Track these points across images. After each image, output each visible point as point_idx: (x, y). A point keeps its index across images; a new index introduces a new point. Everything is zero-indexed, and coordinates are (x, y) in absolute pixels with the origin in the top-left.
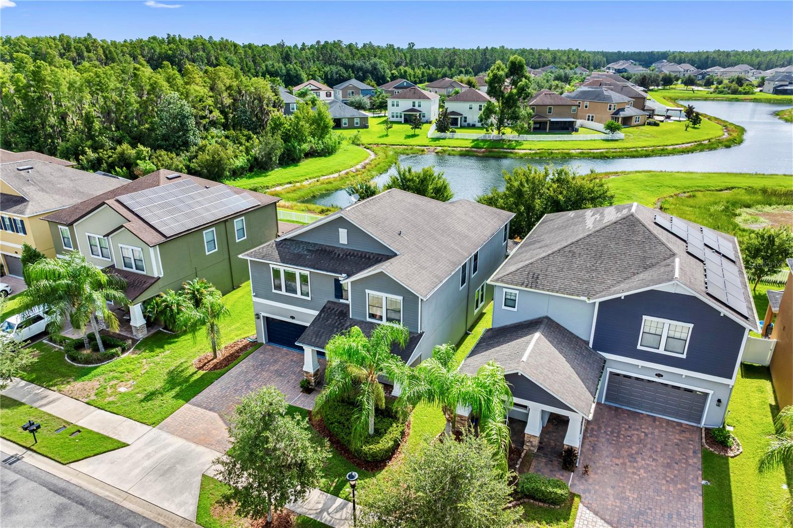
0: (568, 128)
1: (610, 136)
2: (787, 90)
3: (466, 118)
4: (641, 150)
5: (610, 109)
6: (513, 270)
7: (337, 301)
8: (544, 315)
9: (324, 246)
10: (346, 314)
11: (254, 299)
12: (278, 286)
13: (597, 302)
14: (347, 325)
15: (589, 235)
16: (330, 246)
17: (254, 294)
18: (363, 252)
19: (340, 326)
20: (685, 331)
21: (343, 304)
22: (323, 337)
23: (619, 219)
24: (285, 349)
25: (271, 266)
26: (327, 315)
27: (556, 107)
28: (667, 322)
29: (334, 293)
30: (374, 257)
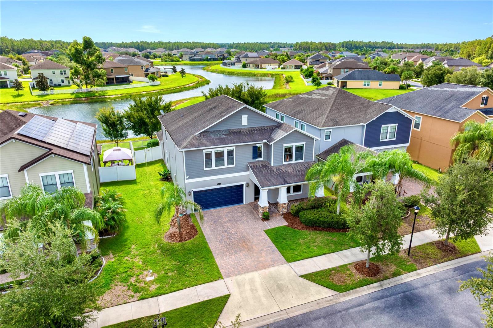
0: (125, 81)
1: (153, 83)
2: (195, 59)
3: (51, 80)
4: (176, 89)
5: (142, 69)
6: (324, 121)
7: (254, 161)
8: (343, 139)
9: (232, 130)
10: (266, 166)
11: (187, 181)
12: (209, 164)
13: (365, 125)
14: (275, 170)
15: (335, 100)
16: (235, 129)
17: (187, 177)
18: (258, 127)
19: (272, 172)
20: (395, 128)
21: (258, 161)
22: (272, 180)
23: (337, 91)
24: (212, 210)
25: (204, 151)
26: (257, 169)
27: (115, 69)
28: (389, 126)
29: (252, 156)
30: (267, 128)
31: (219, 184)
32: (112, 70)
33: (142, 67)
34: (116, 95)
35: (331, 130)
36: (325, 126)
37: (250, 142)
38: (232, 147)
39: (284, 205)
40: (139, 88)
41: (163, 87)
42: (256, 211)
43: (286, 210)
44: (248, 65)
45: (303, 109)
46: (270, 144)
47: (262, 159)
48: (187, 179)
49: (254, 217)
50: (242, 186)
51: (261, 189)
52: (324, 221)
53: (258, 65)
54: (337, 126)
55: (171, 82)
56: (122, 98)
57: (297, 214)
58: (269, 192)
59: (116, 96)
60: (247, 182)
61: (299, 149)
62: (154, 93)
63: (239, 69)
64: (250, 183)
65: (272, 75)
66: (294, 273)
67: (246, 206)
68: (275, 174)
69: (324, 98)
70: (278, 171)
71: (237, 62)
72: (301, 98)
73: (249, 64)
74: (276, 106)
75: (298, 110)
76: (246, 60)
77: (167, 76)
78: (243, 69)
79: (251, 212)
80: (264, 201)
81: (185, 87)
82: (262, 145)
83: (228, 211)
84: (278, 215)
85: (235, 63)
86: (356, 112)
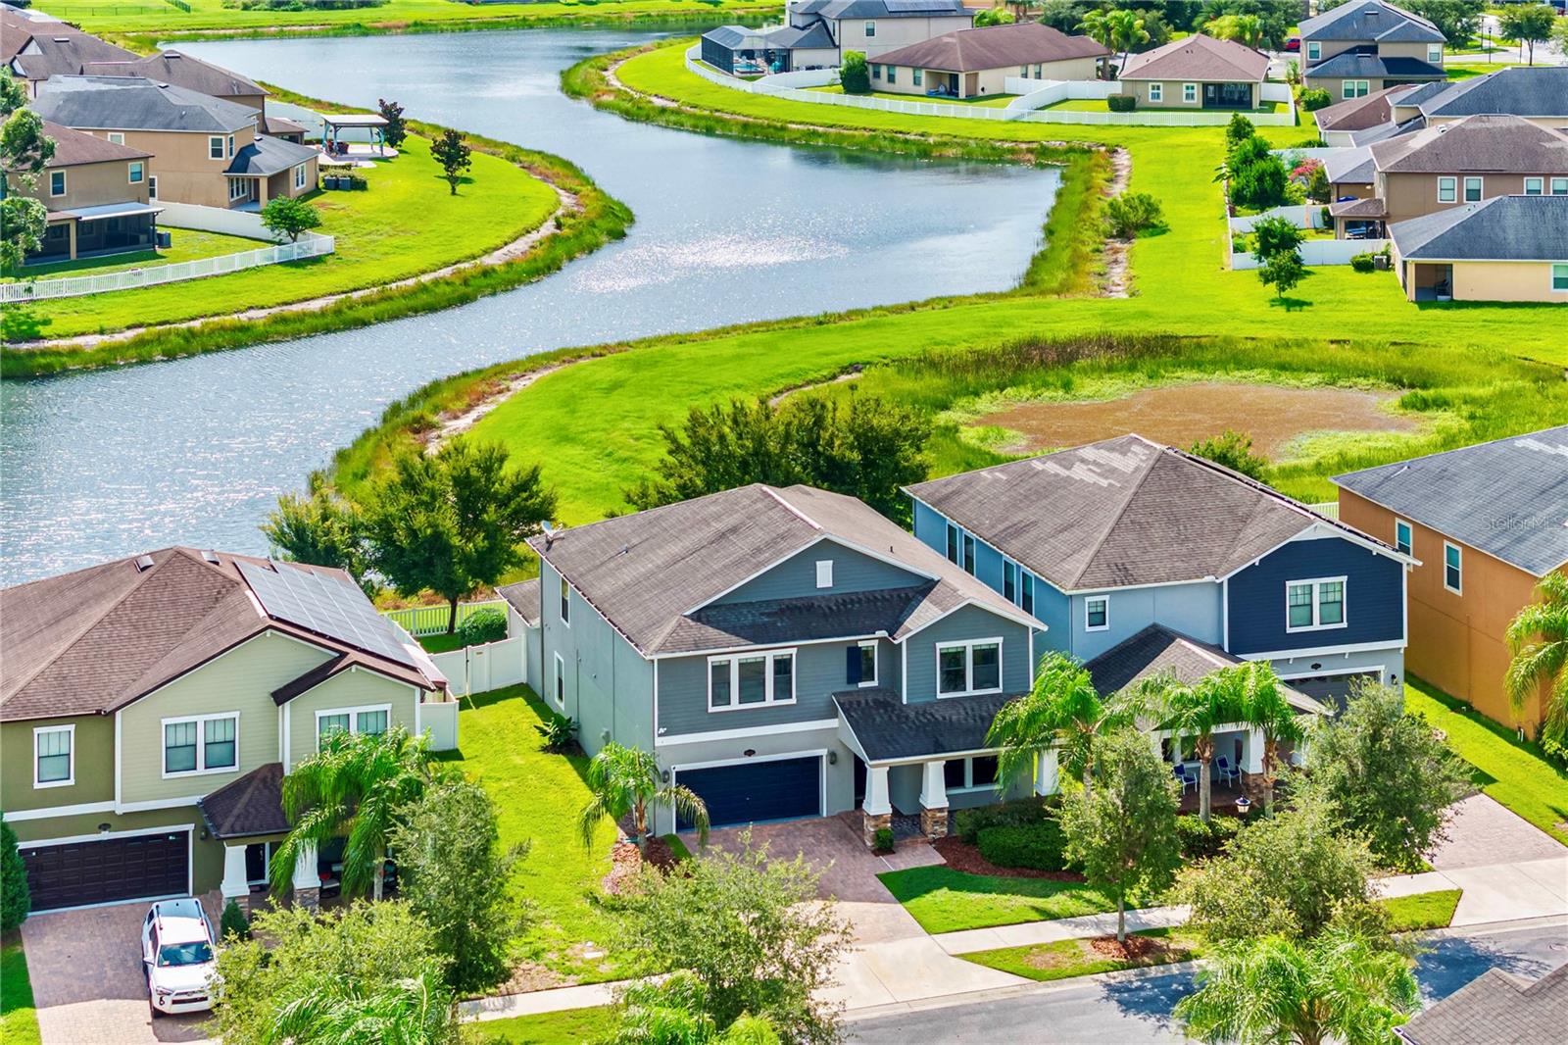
0: (137, 240)
1: (295, 248)
5: (217, 153)
6: (1083, 567)
7: (851, 688)
8: (1151, 623)
9: (787, 603)
10: (886, 700)
11: (659, 742)
12: (722, 697)
13: (1225, 579)
14: (912, 715)
15: (1136, 494)
16: (796, 599)
17: (662, 730)
18: (863, 593)
19: (904, 720)
20: (1338, 588)
21: (865, 690)
22: (902, 742)
23: (1151, 462)
24: (726, 828)
25: (710, 659)
26: (860, 713)
27: (71, 169)
28: (1316, 583)
29: (845, 675)
30: (892, 596)
31: (750, 753)
32: (58, 178)
33: (217, 142)
34: (102, 332)
35: (1106, 598)
36: (1085, 586)
37: (838, 636)
38: (789, 650)
39: (938, 815)
40: (222, 284)
41: (355, 272)
42: (859, 833)
43: (945, 829)
44: (884, 70)
45: (1033, 519)
46: (896, 642)
47: (875, 683)
48: (660, 735)
49: (850, 846)
50: (816, 760)
51: (869, 763)
52: (1043, 851)
53: (954, 78)
54: (1123, 584)
55: (397, 232)
56: (144, 351)
57: (971, 839)
58: (893, 773)
59: (106, 338)
60: (832, 749)
61: (985, 657)
62: (313, 315)
63: (818, 96)
64: (840, 752)
65: (1043, 156)
66: (939, 950)
67: (828, 821)
68: (910, 724)
69: (1104, 483)
70: (921, 718)
71: (804, 45)
72: (1037, 473)
73: (891, 66)
74: (947, 498)
75: (1016, 520)
76: (870, 32)
77: (358, 185)
78: (850, 100)
79: (843, 837)
80: (878, 802)
81: (486, 273)
82: (875, 643)
83: (774, 833)
84: (922, 842)
85: (789, 51)
86: (1201, 536)
